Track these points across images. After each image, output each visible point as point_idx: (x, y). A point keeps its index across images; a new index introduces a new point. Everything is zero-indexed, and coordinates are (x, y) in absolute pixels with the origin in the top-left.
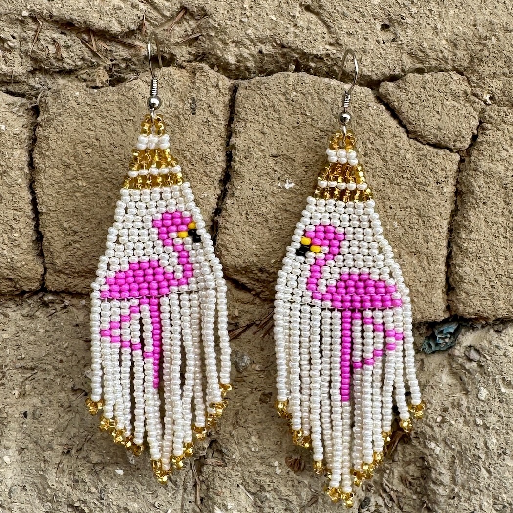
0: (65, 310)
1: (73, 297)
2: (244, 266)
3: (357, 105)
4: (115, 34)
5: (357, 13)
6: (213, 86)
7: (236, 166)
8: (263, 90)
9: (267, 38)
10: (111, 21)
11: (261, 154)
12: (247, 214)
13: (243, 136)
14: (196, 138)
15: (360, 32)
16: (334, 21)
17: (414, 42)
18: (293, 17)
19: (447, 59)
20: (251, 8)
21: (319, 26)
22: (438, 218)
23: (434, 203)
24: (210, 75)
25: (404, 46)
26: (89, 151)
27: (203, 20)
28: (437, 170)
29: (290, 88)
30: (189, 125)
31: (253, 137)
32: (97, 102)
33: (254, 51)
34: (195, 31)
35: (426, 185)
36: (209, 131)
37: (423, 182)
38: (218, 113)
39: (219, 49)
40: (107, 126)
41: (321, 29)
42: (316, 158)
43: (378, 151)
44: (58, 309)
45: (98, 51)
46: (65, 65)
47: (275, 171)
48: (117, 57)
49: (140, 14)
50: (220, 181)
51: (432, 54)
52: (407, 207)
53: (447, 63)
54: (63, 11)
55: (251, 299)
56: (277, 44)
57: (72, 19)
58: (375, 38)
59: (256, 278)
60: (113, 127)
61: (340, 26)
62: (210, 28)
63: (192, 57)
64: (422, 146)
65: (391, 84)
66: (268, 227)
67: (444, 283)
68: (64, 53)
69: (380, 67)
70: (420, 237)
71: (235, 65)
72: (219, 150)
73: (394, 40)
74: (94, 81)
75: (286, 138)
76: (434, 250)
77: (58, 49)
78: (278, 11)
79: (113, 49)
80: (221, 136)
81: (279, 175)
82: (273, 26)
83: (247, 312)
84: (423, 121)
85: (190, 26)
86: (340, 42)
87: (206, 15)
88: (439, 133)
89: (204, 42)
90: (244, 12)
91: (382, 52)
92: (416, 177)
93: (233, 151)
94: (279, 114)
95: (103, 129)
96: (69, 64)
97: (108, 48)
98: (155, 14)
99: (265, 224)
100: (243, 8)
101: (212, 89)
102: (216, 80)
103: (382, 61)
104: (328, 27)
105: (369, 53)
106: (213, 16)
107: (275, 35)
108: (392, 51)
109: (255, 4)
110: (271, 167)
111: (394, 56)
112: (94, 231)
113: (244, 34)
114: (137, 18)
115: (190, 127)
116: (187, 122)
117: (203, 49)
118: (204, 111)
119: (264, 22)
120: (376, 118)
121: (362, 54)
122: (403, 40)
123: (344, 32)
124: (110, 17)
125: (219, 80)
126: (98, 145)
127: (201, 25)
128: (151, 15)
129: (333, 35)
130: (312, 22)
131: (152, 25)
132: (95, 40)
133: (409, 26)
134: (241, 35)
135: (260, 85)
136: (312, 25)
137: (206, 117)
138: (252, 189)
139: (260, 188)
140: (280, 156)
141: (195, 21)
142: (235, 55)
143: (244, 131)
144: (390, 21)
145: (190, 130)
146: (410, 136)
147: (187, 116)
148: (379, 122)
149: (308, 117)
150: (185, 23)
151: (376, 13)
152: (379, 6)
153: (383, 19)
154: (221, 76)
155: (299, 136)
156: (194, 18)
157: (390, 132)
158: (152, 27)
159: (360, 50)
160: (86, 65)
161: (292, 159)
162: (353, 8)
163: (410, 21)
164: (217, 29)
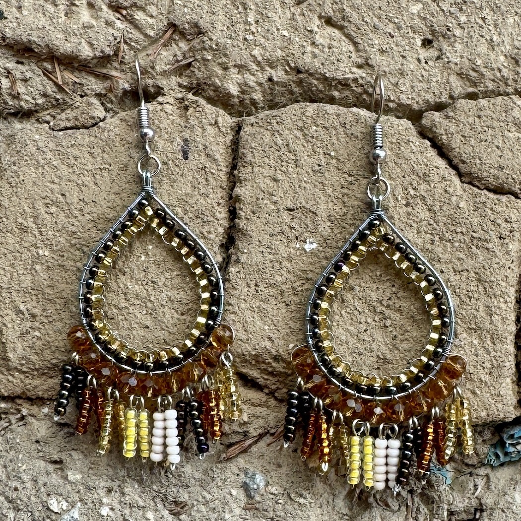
0: (21, 423)
1: (32, 405)
2: (254, 353)
3: (394, 141)
4: (86, 60)
5: (391, 25)
6: (211, 125)
7: (242, 224)
8: (275, 124)
9: (278, 60)
10: (80, 43)
11: (273, 207)
12: (256, 285)
13: (249, 184)
14: (189, 191)
15: (395, 48)
16: (363, 35)
17: (465, 60)
18: (311, 31)
19: (508, 79)
20: (257, 22)
21: (343, 44)
22: (504, 284)
23: (498, 263)
24: (207, 110)
25: (453, 66)
26: (53, 209)
27: (198, 41)
28: (499, 221)
29: (309, 122)
30: (180, 172)
31: (262, 185)
32: (62, 146)
33: (262, 77)
34: (187, 56)
35: (486, 241)
36: (207, 180)
37: (483, 238)
38: (217, 156)
39: (218, 77)
40: (75, 177)
41: (346, 46)
42: (344, 210)
43: (423, 198)
44: (13, 421)
45: (64, 84)
46: (22, 103)
47: (291, 228)
48: (89, 92)
49: (117, 34)
50: (222, 245)
51: (488, 74)
52: (462, 271)
53: (507, 85)
54: (18, 32)
55: (264, 399)
56: (290, 67)
57: (30, 41)
58: (415, 56)
59: (270, 369)
60: (83, 178)
61: (370, 42)
62: (205, 49)
63: (184, 90)
64: (479, 191)
65: (437, 114)
66: (285, 302)
67: (514, 369)
68: (21, 88)
69: (423, 93)
70: (482, 308)
71: (238, 97)
72: (219, 204)
73: (438, 58)
75: (305, 185)
76: (499, 325)
77: (13, 83)
78: (292, 26)
79: (84, 81)
80: (221, 187)
81: (297, 233)
82: (286, 44)
83: (258, 417)
84: (480, 158)
85: (180, 48)
86: (370, 62)
87: (200, 33)
88: (500, 174)
89: (198, 69)
90: (248, 28)
91: (424, 73)
92: (474, 232)
93: (237, 205)
94: (295, 155)
95: (70, 181)
96: (27, 102)
97: (77, 81)
98: (136, 35)
99: (280, 297)
100: (247, 23)
101: (209, 127)
102: (214, 116)
103: (425, 86)
104: (355, 44)
105: (408, 75)
106: (209, 33)
107: (287, 56)
108: (437, 71)
109: (263, 17)
110: (286, 223)
111: (439, 78)
112: (58, 314)
113: (249, 56)
114: (113, 38)
115: (182, 176)
116: (177, 169)
117: (198, 79)
118: (200, 155)
119: (274, 39)
120: (419, 157)
121: (399, 77)
122: (450, 56)
123: (375, 50)
124: (78, 38)
125: (217, 116)
126: (63, 201)
127: (195, 47)
128: (130, 36)
129: (361, 54)
130: (335, 38)
131: (133, 49)
132: (60, 71)
133: (457, 39)
134: (245, 57)
135: (270, 119)
136: (335, 42)
137: (202, 162)
138: (263, 252)
139: (273, 251)
140: (297, 209)
141: (186, 43)
142: (238, 83)
143: (250, 178)
144: (433, 35)
145: (182, 180)
146: (463, 179)
147: (177, 161)
148: (423, 161)
149: (332, 158)
150: (173, 45)
151: (415, 24)
152: (419, 15)
153: (423, 32)
154: (221, 111)
155: (321, 183)
156: (185, 37)
157: (438, 174)
158: (132, 52)
159: (396, 72)
160: (49, 104)
161: (313, 213)
162: (386, 19)
163: (458, 33)
164: (214, 50)
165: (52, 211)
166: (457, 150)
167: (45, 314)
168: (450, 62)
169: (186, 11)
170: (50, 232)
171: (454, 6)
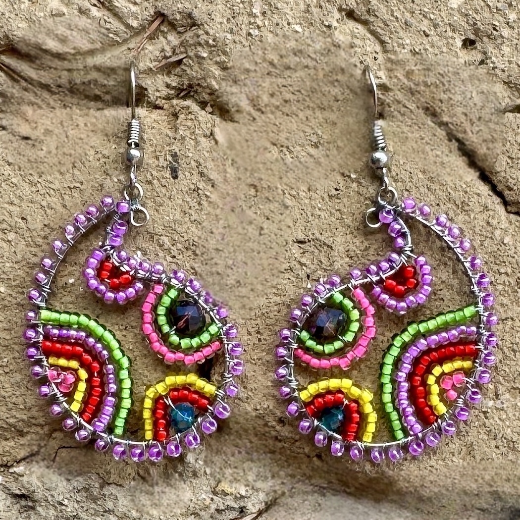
2: (253, 414)
5: (426, 22)
6: (206, 136)
12: (259, 332)
14: (178, 217)
15: (430, 49)
16: (391, 33)
17: (514, 66)
18: (329, 27)
20: (264, 14)
21: (369, 42)
24: (200, 118)
25: (498, 72)
26: (11, 236)
27: (190, 34)
30: (168, 194)
34: (177, 51)
36: (200, 204)
38: (213, 176)
39: (215, 79)
40: (39, 198)
41: (372, 46)
47: (301, 264)
52: (506, 319)
59: (274, 433)
60: (49, 199)
61: (401, 41)
62: (200, 44)
63: (173, 92)
73: (482, 62)
75: (319, 213)
78: (306, 19)
81: (308, 271)
85: (169, 42)
89: (191, 67)
90: (252, 21)
95: (32, 202)
98: (115, 24)
100: (251, 15)
101: (203, 140)
102: (209, 125)
104: (382, 43)
109: (270, 8)
110: (296, 258)
112: (17, 363)
115: (170, 198)
116: (164, 190)
117: (189, 79)
118: (192, 174)
120: (458, 181)
122: (496, 62)
123: (406, 51)
125: (214, 126)
126: (24, 227)
127: (187, 41)
128: (108, 26)
130: (358, 35)
133: (505, 41)
136: (358, 40)
137: (194, 182)
139: (280, 291)
140: (309, 241)
141: (176, 36)
144: (476, 34)
145: (170, 203)
146: (509, 208)
147: (164, 180)
148: (461, 187)
149: (352, 180)
150: (161, 38)
151: (454, 21)
152: (459, 11)
153: (465, 31)
154: (218, 119)
155: (339, 210)
156: (176, 29)
157: (479, 202)
161: (328, 246)
162: (420, 14)
163: (507, 33)
164: (211, 46)
165: (10, 239)
166: (503, 174)
168: (496, 68)
170: (8, 265)
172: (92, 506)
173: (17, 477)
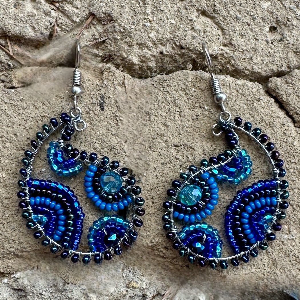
2: (150, 245)
3: (249, 99)
4: (29, 39)
5: (248, 17)
6: (120, 85)
8: (166, 86)
9: (167, 40)
10: (25, 27)
11: (164, 144)
14: (105, 132)
15: (251, 33)
16: (228, 23)
18: (191, 20)
20: (153, 13)
21: (214, 29)
24: (117, 75)
25: (290, 46)
26: (8, 145)
27: (109, 25)
29: (190, 85)
30: (98, 119)
31: (156, 129)
32: (14, 100)
33: (156, 52)
34: (102, 35)
36: (117, 125)
39: (124, 51)
40: (24, 123)
41: (217, 31)
45: (14, 54)
47: (177, 159)
49: (52, 20)
52: (295, 189)
56: (176, 45)
58: (265, 39)
59: (162, 255)
60: (29, 123)
61: (233, 28)
62: (116, 32)
63: (100, 59)
65: (278, 79)
69: (269, 65)
71: (139, 64)
73: (281, 40)
74: (11, 81)
75: (187, 129)
78: (178, 16)
81: (181, 163)
82: (173, 29)
85: (97, 30)
86: (232, 42)
87: (112, 20)
89: (110, 45)
90: (146, 17)
91: (271, 51)
94: (180, 108)
95: (20, 125)
98: (65, 20)
100: (146, 14)
101: (118, 87)
102: (122, 79)
103: (270, 59)
104: (222, 29)
105: (259, 52)
106: (119, 21)
107: (174, 37)
108: (280, 50)
109: (157, 10)
110: (173, 155)
111: (281, 55)
112: (13, 217)
113: (147, 37)
114: (49, 24)
115: (100, 122)
116: (96, 117)
117: (110, 52)
118: (112, 107)
119: (165, 25)
120: (267, 110)
121: (253, 53)
122: (289, 40)
123: (237, 34)
124: (24, 24)
125: (124, 79)
127: (108, 30)
128: (62, 21)
129: (227, 37)
130: (208, 25)
131: (63, 30)
132: (11, 45)
133: (295, 27)
134: (144, 38)
135: (162, 83)
136: (208, 28)
137: (113, 112)
138: (157, 176)
139: (164, 175)
140: (181, 146)
141: (102, 26)
142: (138, 56)
143: (148, 124)
144: (277, 24)
145: (100, 124)
146: (296, 125)
147: (96, 111)
148: (269, 113)
149: (206, 110)
150: (93, 28)
151: (265, 16)
152: (268, 10)
153: (271, 22)
154: (126, 75)
155: (198, 127)
156: (101, 23)
157: (279, 122)
158: (63, 32)
159: (251, 50)
160: (4, 68)
161: (192, 148)
162: (245, 12)
163: (295, 23)
164: (122, 33)
165: (7, 146)
167: (4, 217)
168: (289, 43)
169: (102, 5)
170: (6, 161)
171: (293, 4)
172: (58, 295)
173: (16, 279)
